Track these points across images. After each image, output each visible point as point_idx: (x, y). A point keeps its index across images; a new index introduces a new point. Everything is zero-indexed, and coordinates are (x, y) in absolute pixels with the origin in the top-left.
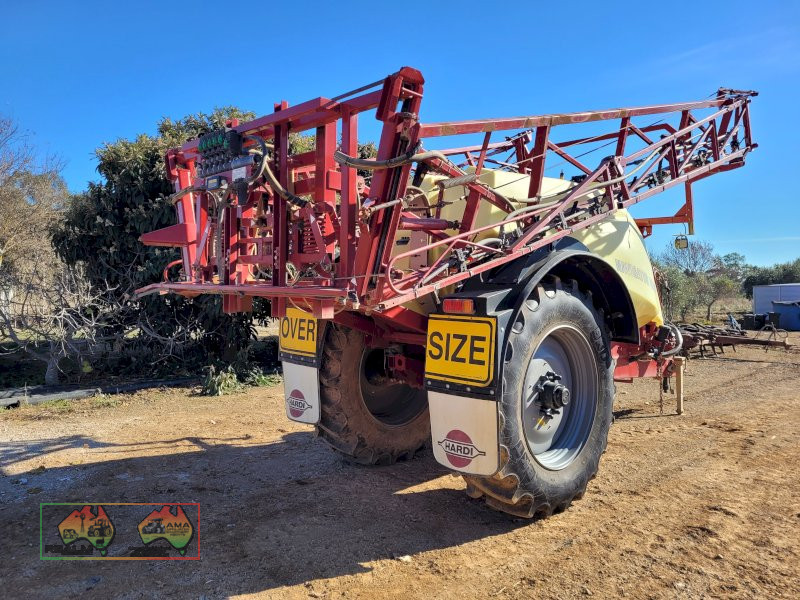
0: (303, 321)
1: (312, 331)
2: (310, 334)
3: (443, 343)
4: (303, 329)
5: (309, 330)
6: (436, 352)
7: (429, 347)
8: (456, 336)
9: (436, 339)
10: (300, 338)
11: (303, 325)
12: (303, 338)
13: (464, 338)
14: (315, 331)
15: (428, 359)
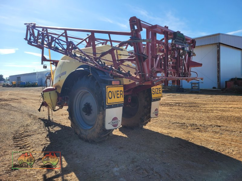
0: (118, 91)
1: (122, 94)
2: (121, 95)
3: (154, 91)
4: (118, 94)
5: (121, 94)
6: (154, 93)
7: (152, 92)
8: (156, 89)
9: (153, 90)
10: (118, 97)
11: (118, 93)
12: (119, 97)
13: (158, 89)
14: (123, 94)
15: (152, 95)
